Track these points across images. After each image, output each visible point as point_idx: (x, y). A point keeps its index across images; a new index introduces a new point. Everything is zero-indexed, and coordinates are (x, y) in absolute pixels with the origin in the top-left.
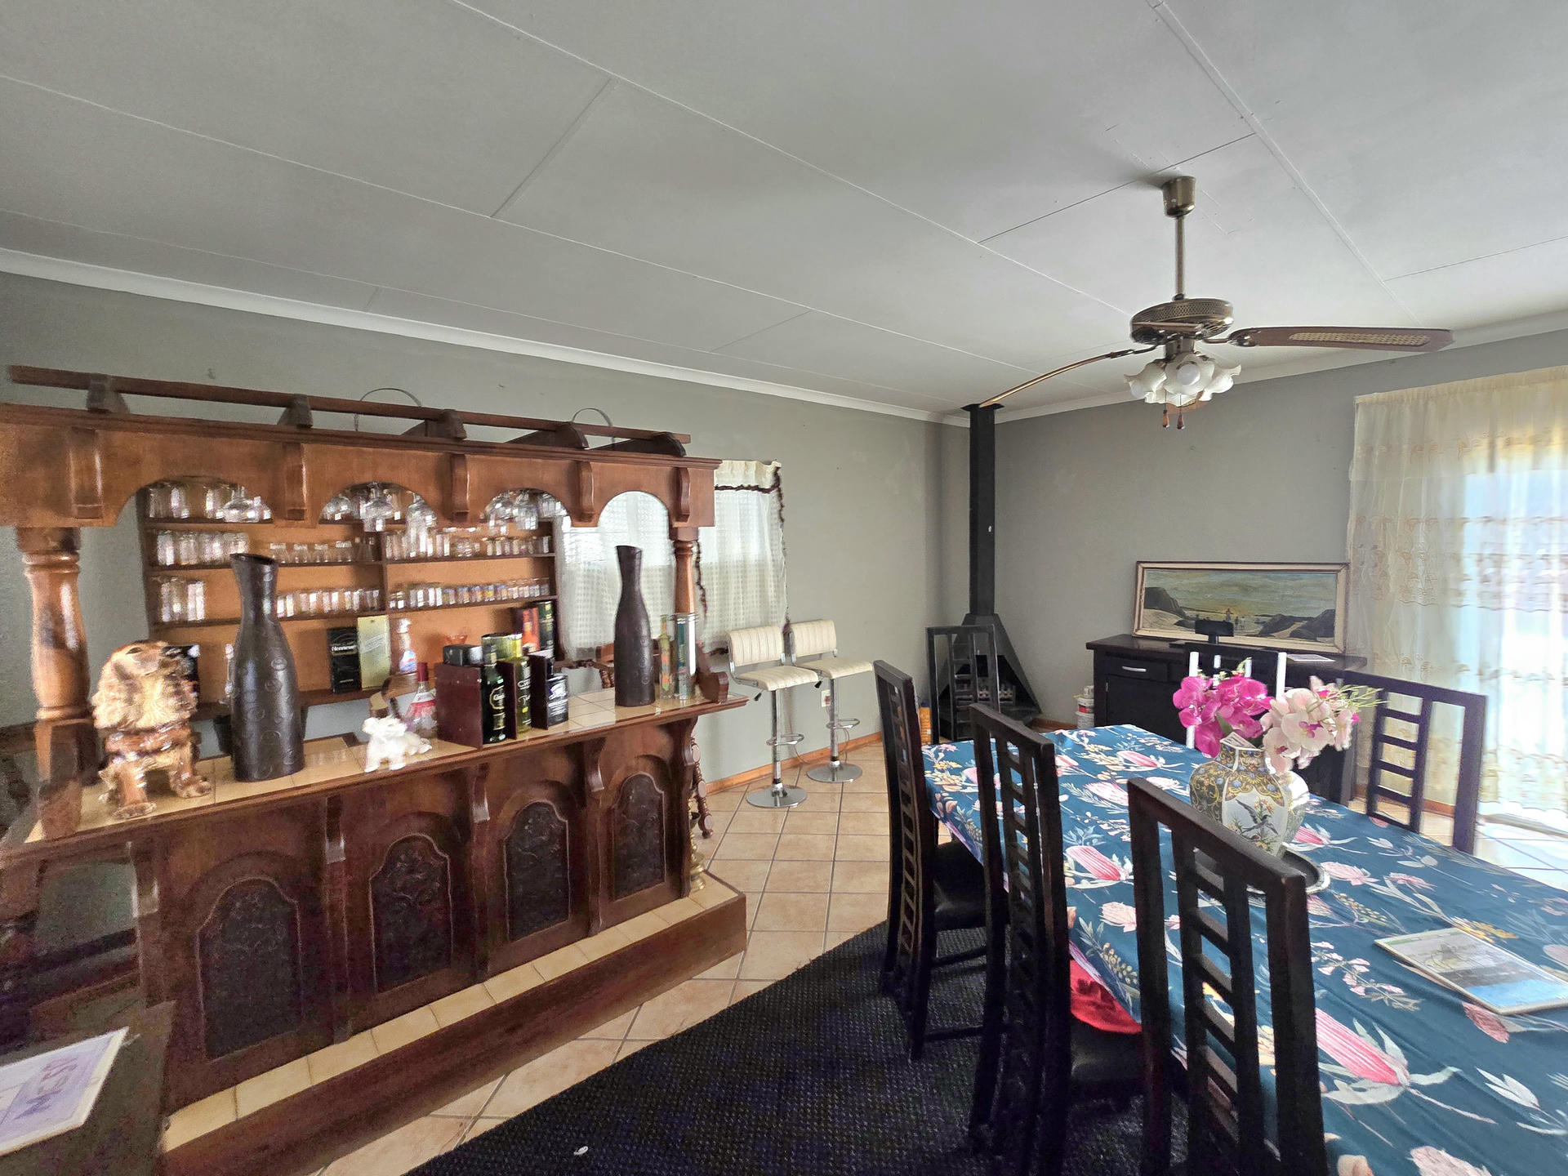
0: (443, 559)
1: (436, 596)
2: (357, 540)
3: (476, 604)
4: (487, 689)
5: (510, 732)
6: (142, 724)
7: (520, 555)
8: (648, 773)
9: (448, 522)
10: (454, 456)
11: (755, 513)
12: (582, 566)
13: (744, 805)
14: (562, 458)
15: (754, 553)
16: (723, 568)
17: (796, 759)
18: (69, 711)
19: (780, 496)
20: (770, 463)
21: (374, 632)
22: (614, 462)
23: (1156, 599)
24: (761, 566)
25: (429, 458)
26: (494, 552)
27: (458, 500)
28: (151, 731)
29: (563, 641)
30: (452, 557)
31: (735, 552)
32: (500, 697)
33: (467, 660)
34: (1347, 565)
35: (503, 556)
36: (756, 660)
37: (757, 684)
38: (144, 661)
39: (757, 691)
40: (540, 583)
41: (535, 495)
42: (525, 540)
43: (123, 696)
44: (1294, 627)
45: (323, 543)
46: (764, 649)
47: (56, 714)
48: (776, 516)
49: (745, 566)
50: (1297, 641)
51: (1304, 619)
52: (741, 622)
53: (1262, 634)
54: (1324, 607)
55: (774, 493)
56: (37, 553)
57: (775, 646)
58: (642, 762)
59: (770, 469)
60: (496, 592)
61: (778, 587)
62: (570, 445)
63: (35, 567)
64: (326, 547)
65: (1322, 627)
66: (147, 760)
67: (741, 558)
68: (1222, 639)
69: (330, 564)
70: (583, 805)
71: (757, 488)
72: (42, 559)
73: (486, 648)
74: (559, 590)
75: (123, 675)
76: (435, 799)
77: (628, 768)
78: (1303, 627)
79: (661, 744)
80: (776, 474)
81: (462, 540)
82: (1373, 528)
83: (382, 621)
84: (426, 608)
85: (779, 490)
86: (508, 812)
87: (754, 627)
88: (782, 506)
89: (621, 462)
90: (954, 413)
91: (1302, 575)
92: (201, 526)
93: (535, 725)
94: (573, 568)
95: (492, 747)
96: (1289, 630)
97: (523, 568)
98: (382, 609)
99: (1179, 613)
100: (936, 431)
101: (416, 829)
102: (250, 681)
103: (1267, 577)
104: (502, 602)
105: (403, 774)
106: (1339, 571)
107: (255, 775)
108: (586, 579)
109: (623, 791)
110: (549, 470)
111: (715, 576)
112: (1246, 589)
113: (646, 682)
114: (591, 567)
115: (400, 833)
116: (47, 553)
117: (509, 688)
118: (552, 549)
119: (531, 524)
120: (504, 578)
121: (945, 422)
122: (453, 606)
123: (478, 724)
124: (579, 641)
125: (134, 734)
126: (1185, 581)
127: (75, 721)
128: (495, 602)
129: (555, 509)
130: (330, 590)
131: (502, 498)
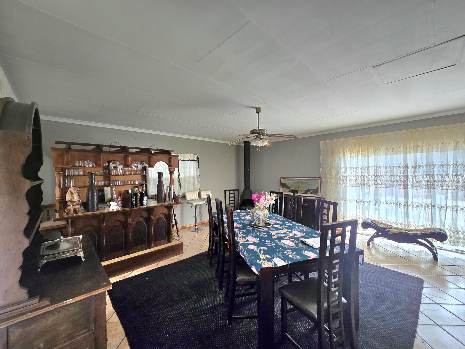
0: (122, 175)
1: (120, 183)
2: (105, 171)
3: (129, 185)
4: (131, 198)
5: (136, 206)
6: (74, 200)
7: (139, 174)
8: (163, 216)
9: (125, 167)
10: (127, 155)
11: (193, 166)
12: (152, 177)
13: (188, 231)
14: (147, 155)
15: (192, 175)
16: (185, 178)
17: (202, 222)
18: (61, 198)
19: (198, 162)
20: (196, 155)
21: (108, 189)
22: (157, 156)
23: (284, 186)
24: (194, 177)
25: (122, 155)
26: (133, 174)
27: (127, 163)
28: (75, 202)
29: (148, 193)
30: (124, 175)
31: (188, 175)
32: (134, 199)
33: (128, 192)
34: (321, 177)
35: (135, 174)
36: (192, 199)
37: (191, 204)
38: (75, 190)
39: (191, 205)
40: (143, 181)
41: (142, 162)
42: (140, 171)
43: (71, 196)
44: (311, 191)
45: (97, 171)
46: (194, 197)
47: (59, 199)
48: (198, 166)
49: (190, 178)
50: (311, 194)
51: (312, 190)
52: (189, 190)
53: (305, 193)
54: (317, 187)
55: (197, 161)
56: (58, 172)
57: (196, 196)
58: (162, 215)
59: (196, 156)
60: (133, 182)
61: (198, 182)
62: (149, 153)
63: (57, 174)
64: (98, 172)
65: (316, 191)
66: (74, 207)
67: (189, 176)
68: (296, 194)
69: (99, 176)
70: (149, 222)
71: (193, 160)
72: (58, 173)
73: (132, 190)
74: (147, 182)
75: (71, 192)
76: (121, 218)
77: (159, 216)
78: (313, 191)
79: (166, 211)
80: (198, 157)
81: (126, 171)
82: (325, 169)
83: (109, 188)
84: (119, 185)
85: (198, 161)
86: (135, 223)
87: (192, 191)
88: (199, 164)
89: (158, 156)
90: (241, 143)
91: (313, 180)
92: (74, 168)
93: (140, 205)
94: (150, 178)
95: (132, 209)
96: (310, 192)
97: (139, 177)
98: (109, 185)
99: (289, 189)
100: (237, 147)
101: (118, 223)
102: (90, 194)
103: (306, 180)
104: (135, 184)
105: (116, 212)
106: (319, 179)
107: (90, 211)
108: (153, 180)
109: (158, 220)
110: (144, 157)
111: (183, 180)
112: (302, 183)
113: (163, 198)
114: (155, 177)
115: (115, 224)
116: (59, 172)
117: (136, 198)
118: (146, 173)
119: (141, 167)
120: (135, 179)
121: (240, 145)
122: (124, 185)
123: (130, 204)
124: (151, 193)
125: (72, 202)
126: (290, 182)
127: (61, 200)
128: (133, 184)
129: (145, 165)
130: (99, 181)
131: (136, 163)
